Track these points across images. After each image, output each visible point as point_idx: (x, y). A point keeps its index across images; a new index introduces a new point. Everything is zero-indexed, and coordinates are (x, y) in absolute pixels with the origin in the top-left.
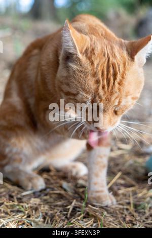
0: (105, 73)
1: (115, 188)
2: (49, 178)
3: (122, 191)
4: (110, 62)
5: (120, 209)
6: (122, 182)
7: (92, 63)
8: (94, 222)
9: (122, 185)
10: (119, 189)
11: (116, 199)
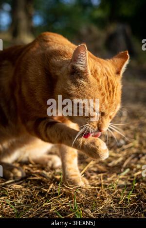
0: (107, 87)
1: (89, 174)
2: (29, 169)
3: (95, 176)
4: (109, 80)
5: (92, 189)
6: (95, 169)
7: (98, 81)
8: (69, 200)
9: (94, 172)
10: (92, 175)
11: (89, 182)
